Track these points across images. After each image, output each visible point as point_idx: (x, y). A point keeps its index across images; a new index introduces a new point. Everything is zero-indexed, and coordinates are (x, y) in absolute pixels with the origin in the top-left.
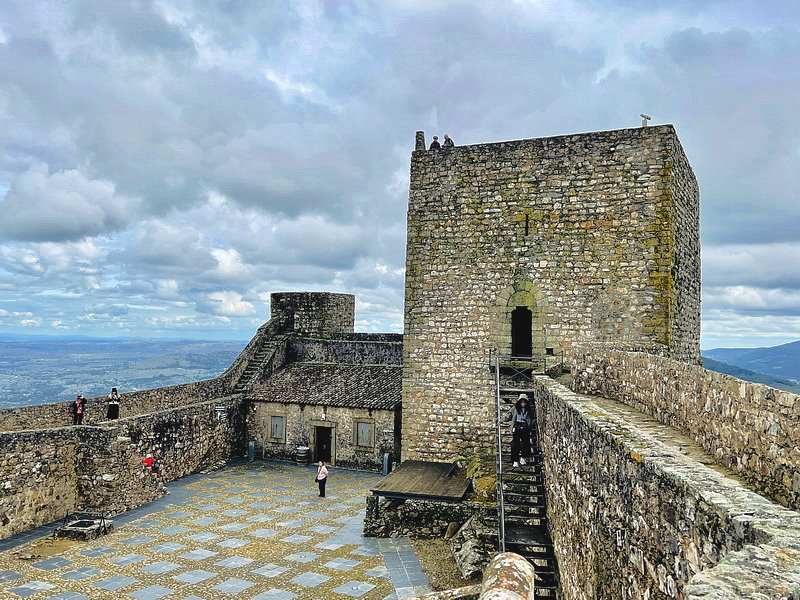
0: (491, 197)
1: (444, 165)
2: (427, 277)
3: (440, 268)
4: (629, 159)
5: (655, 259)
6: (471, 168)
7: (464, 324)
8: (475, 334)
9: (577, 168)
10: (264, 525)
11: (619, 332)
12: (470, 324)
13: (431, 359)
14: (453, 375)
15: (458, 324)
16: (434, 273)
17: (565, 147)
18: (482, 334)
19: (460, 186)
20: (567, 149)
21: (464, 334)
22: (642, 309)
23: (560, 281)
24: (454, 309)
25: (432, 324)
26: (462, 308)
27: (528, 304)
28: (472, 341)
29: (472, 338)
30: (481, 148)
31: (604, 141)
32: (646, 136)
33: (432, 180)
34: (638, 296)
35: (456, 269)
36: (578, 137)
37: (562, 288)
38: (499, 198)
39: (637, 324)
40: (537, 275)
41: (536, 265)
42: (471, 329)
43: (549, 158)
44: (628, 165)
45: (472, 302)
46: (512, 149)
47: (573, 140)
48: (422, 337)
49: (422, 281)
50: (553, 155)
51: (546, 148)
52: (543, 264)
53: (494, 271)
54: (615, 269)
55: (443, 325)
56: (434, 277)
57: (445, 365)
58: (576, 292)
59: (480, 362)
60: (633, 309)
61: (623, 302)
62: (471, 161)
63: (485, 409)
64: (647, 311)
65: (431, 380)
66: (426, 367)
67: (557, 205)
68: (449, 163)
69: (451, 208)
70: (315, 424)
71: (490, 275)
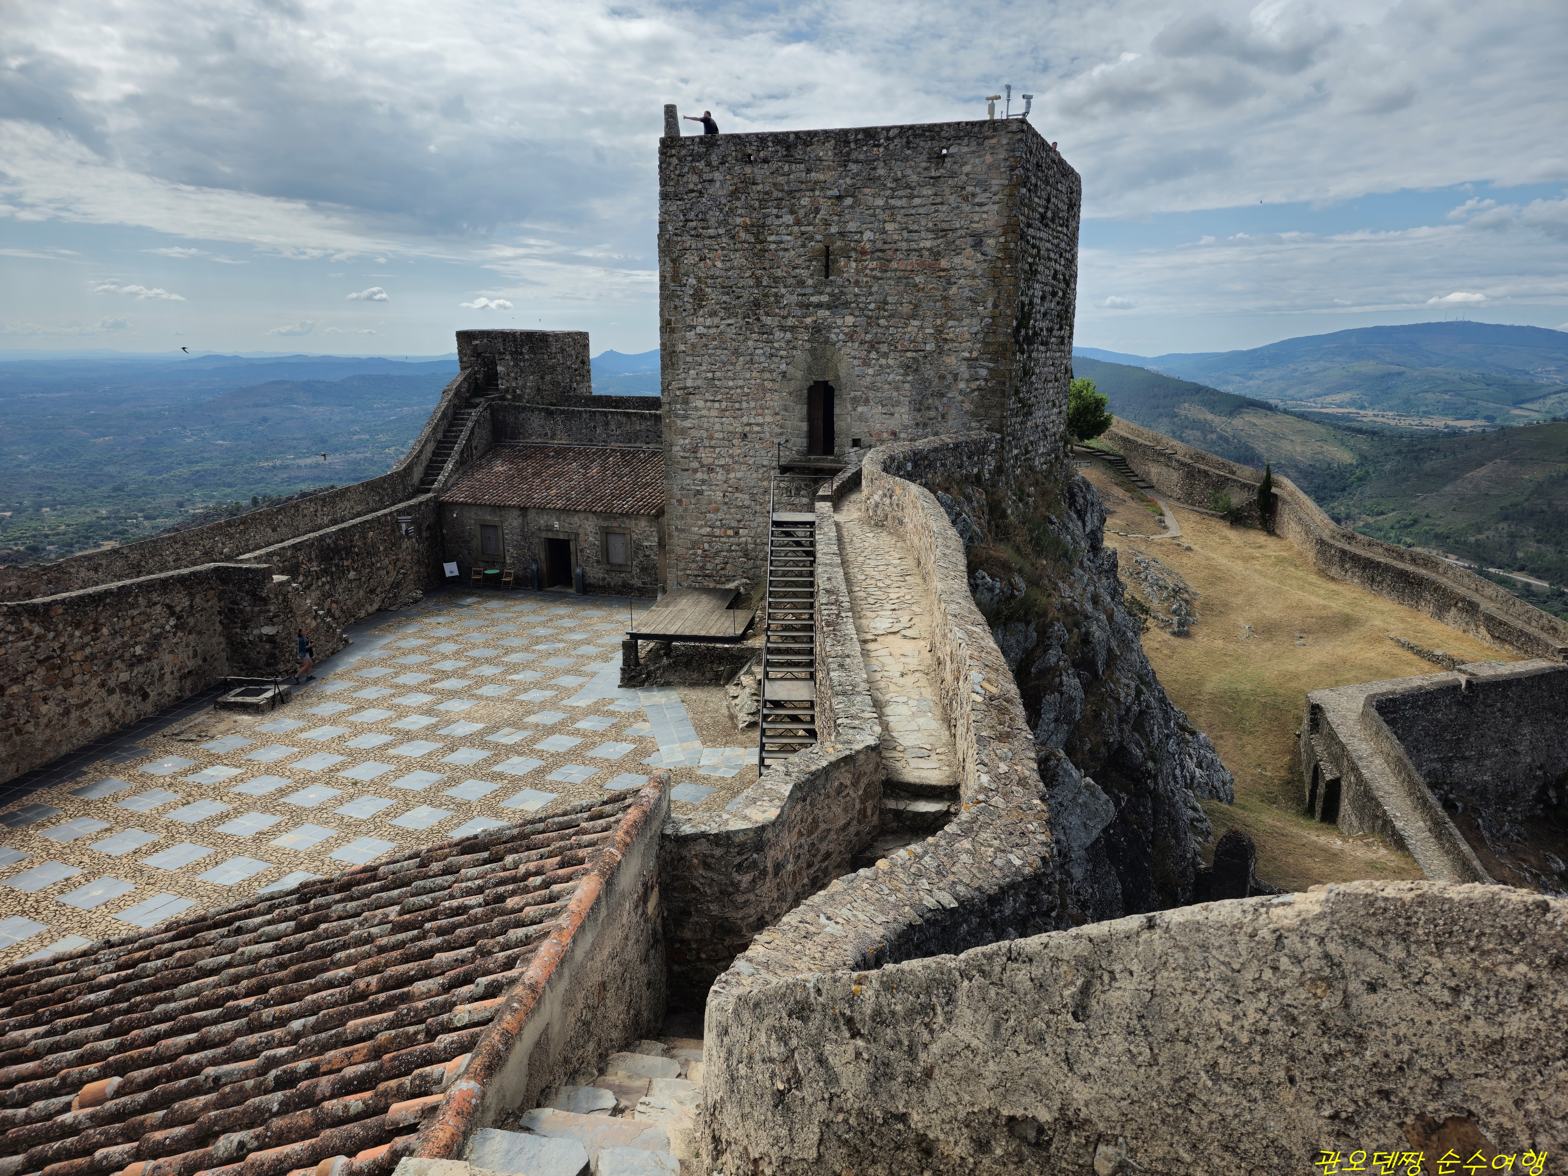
0: (778, 217)
1: (709, 164)
2: (691, 335)
3: (709, 322)
4: (967, 169)
5: (993, 318)
6: (748, 170)
7: (745, 405)
8: (760, 420)
9: (896, 180)
10: (492, 680)
11: (943, 417)
12: (753, 404)
13: (702, 453)
14: (732, 475)
15: (737, 405)
16: (700, 330)
17: (878, 146)
18: (769, 419)
19: (734, 195)
20: (881, 149)
21: (745, 420)
22: (974, 385)
23: (873, 346)
24: (731, 383)
25: (700, 404)
26: (740, 383)
27: (829, 377)
28: (756, 429)
29: (757, 424)
30: (762, 139)
31: (933, 139)
32: (989, 133)
33: (691, 186)
34: (970, 367)
35: (730, 326)
36: (896, 131)
37: (873, 355)
38: (789, 219)
39: (967, 406)
40: (841, 337)
41: (839, 322)
42: (754, 412)
43: (857, 162)
44: (964, 178)
45: (755, 374)
46: (806, 144)
47: (891, 134)
48: (688, 424)
50: (862, 157)
51: (853, 146)
52: (850, 320)
53: (783, 328)
54: (939, 330)
55: (717, 405)
56: (701, 336)
57: (722, 462)
58: (891, 362)
59: (767, 457)
60: (962, 385)
61: (949, 377)
62: (747, 159)
64: (979, 389)
65: (703, 482)
66: (695, 465)
67: (868, 235)
68: (715, 159)
69: (721, 231)
70: (544, 535)
71: (778, 334)
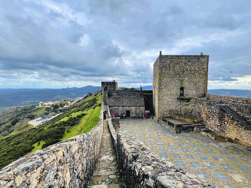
0: (176, 66)
1: (167, 59)
3: (166, 79)
5: (206, 79)
9: (193, 62)
11: (199, 91)
13: (164, 97)
19: (170, 63)
23: (189, 82)
24: (169, 87)
27: (183, 86)
29: (173, 93)
31: (197, 57)
39: (202, 90)
40: (185, 81)
45: (173, 86)
46: (181, 57)
49: (162, 82)
51: (187, 57)
55: (167, 90)
58: (192, 84)
62: (172, 58)
63: (175, 106)
65: (164, 101)
67: (189, 68)
70: (126, 110)
71: (176, 81)
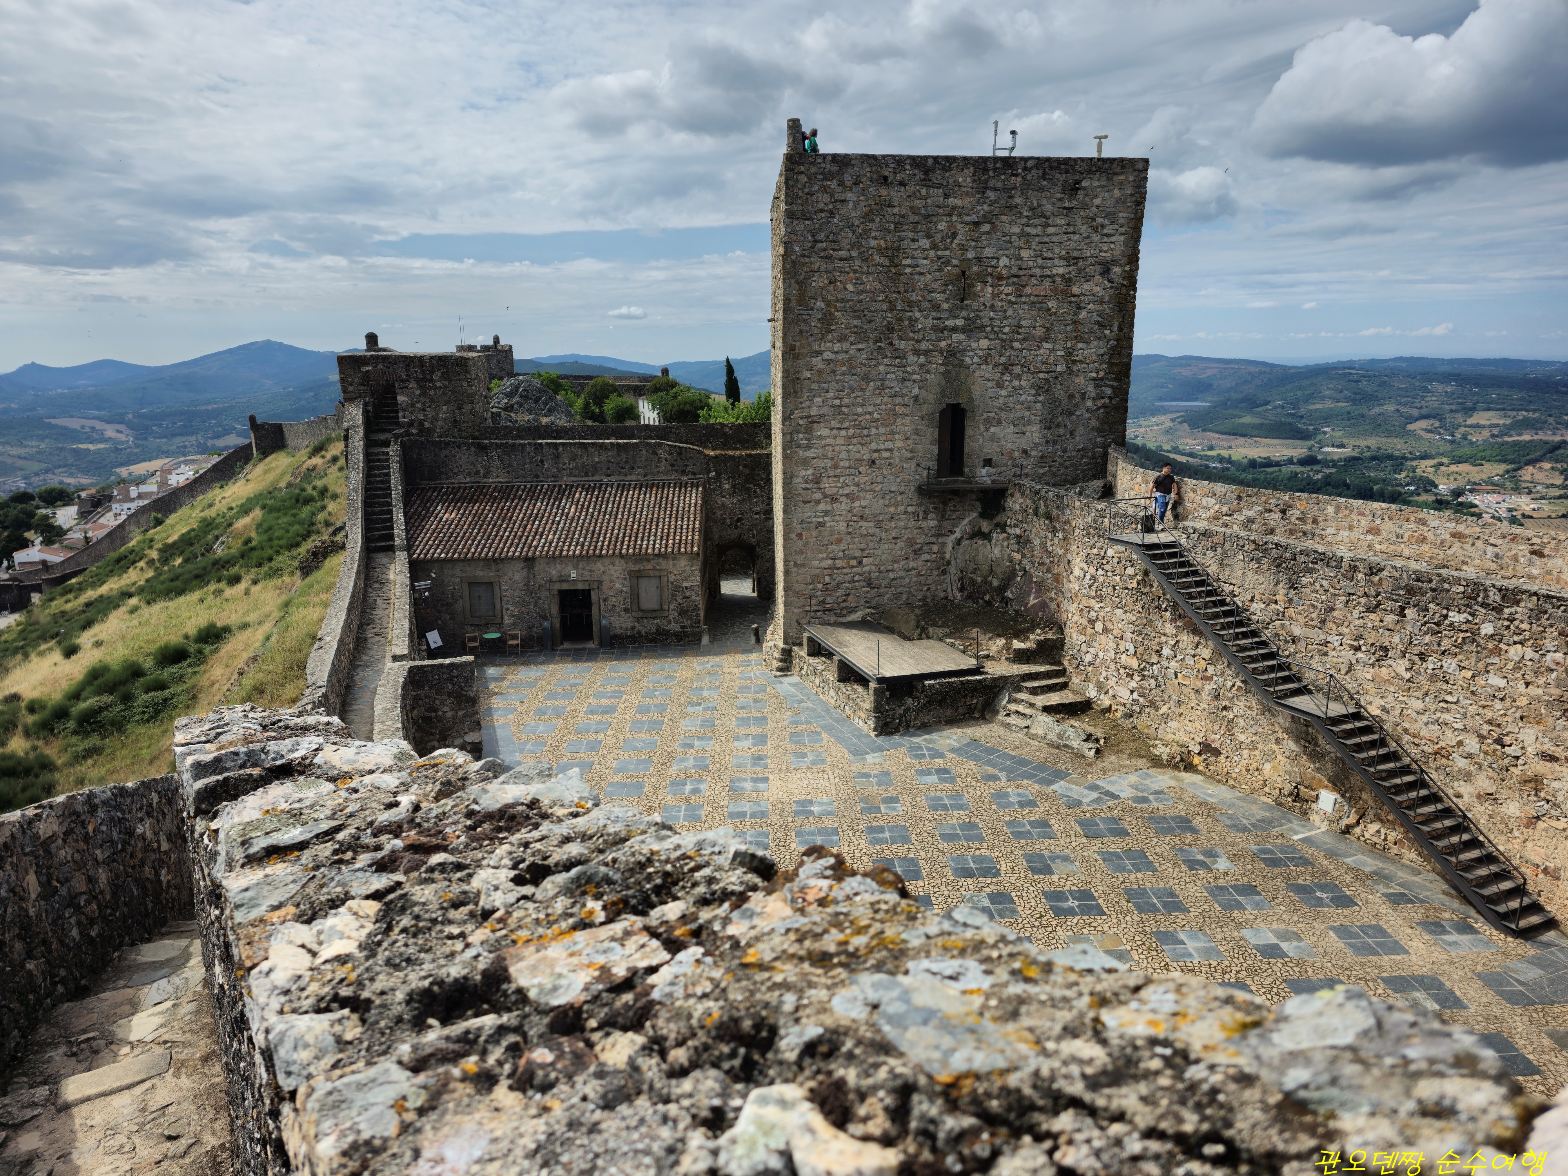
0: (913, 240)
1: (841, 184)
2: (817, 361)
3: (837, 347)
5: (1118, 340)
6: (884, 192)
7: (874, 431)
8: (890, 445)
9: (1032, 209)
11: (1072, 433)
13: (826, 484)
14: (857, 504)
15: (865, 432)
16: (828, 355)
17: (1016, 175)
18: (899, 444)
19: (867, 217)
20: (1019, 179)
21: (874, 446)
22: (1100, 403)
23: (1007, 368)
24: (860, 410)
25: (825, 432)
26: (870, 409)
27: (963, 400)
28: (886, 454)
29: (887, 450)
30: (899, 161)
31: (1067, 172)
32: (1118, 170)
33: (821, 206)
34: (1096, 386)
35: (860, 351)
36: (1034, 162)
37: (1007, 377)
38: (925, 243)
39: (1094, 423)
40: (976, 360)
41: (974, 345)
42: (883, 438)
43: (995, 189)
44: (1094, 209)
45: (886, 399)
46: (945, 169)
48: (811, 454)
50: (999, 185)
51: (991, 173)
52: (984, 343)
53: (917, 353)
54: (1069, 353)
55: (843, 433)
56: (828, 361)
57: (847, 491)
58: (1024, 383)
59: (896, 483)
60: (1089, 404)
61: (1077, 396)
63: (901, 544)
64: (1104, 406)
65: (826, 513)
66: (818, 496)
67: (1004, 261)
68: (848, 179)
69: (854, 253)
70: (557, 587)
71: (912, 358)
